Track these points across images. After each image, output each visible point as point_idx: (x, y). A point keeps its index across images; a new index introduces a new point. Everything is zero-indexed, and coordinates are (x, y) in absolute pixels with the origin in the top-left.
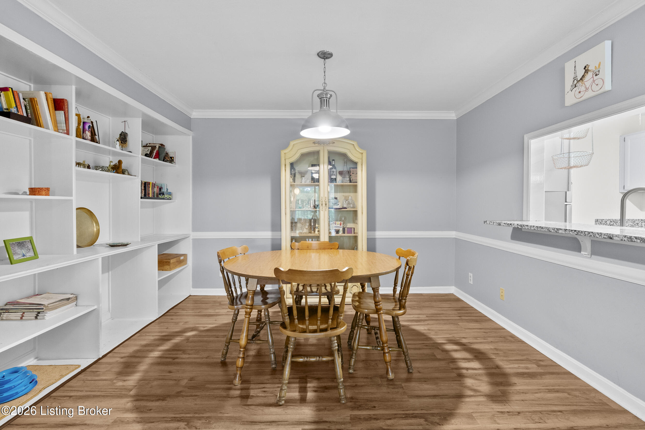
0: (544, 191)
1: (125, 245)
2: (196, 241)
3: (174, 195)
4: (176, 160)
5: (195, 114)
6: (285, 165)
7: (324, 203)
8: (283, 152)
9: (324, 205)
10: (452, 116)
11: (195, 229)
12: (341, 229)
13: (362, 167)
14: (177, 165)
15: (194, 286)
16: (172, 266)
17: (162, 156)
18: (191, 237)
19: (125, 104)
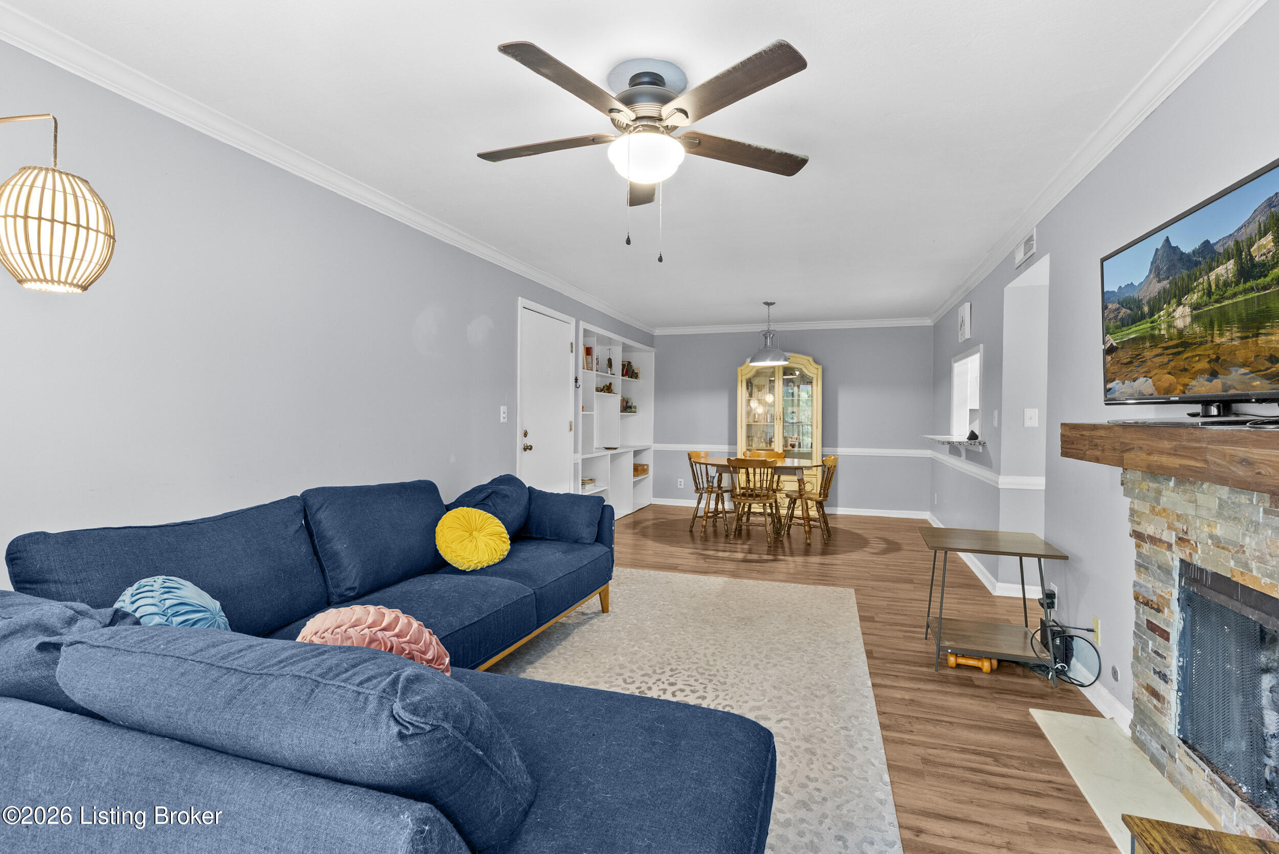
0: (969, 408)
1: (615, 449)
2: (656, 452)
3: (637, 410)
4: (640, 375)
5: (658, 332)
6: (742, 381)
7: (778, 418)
8: (739, 369)
9: (778, 419)
10: (928, 322)
11: (656, 441)
12: (797, 444)
13: (817, 383)
14: (641, 381)
15: (655, 495)
16: (639, 473)
17: (630, 373)
18: (653, 449)
19: (610, 339)
